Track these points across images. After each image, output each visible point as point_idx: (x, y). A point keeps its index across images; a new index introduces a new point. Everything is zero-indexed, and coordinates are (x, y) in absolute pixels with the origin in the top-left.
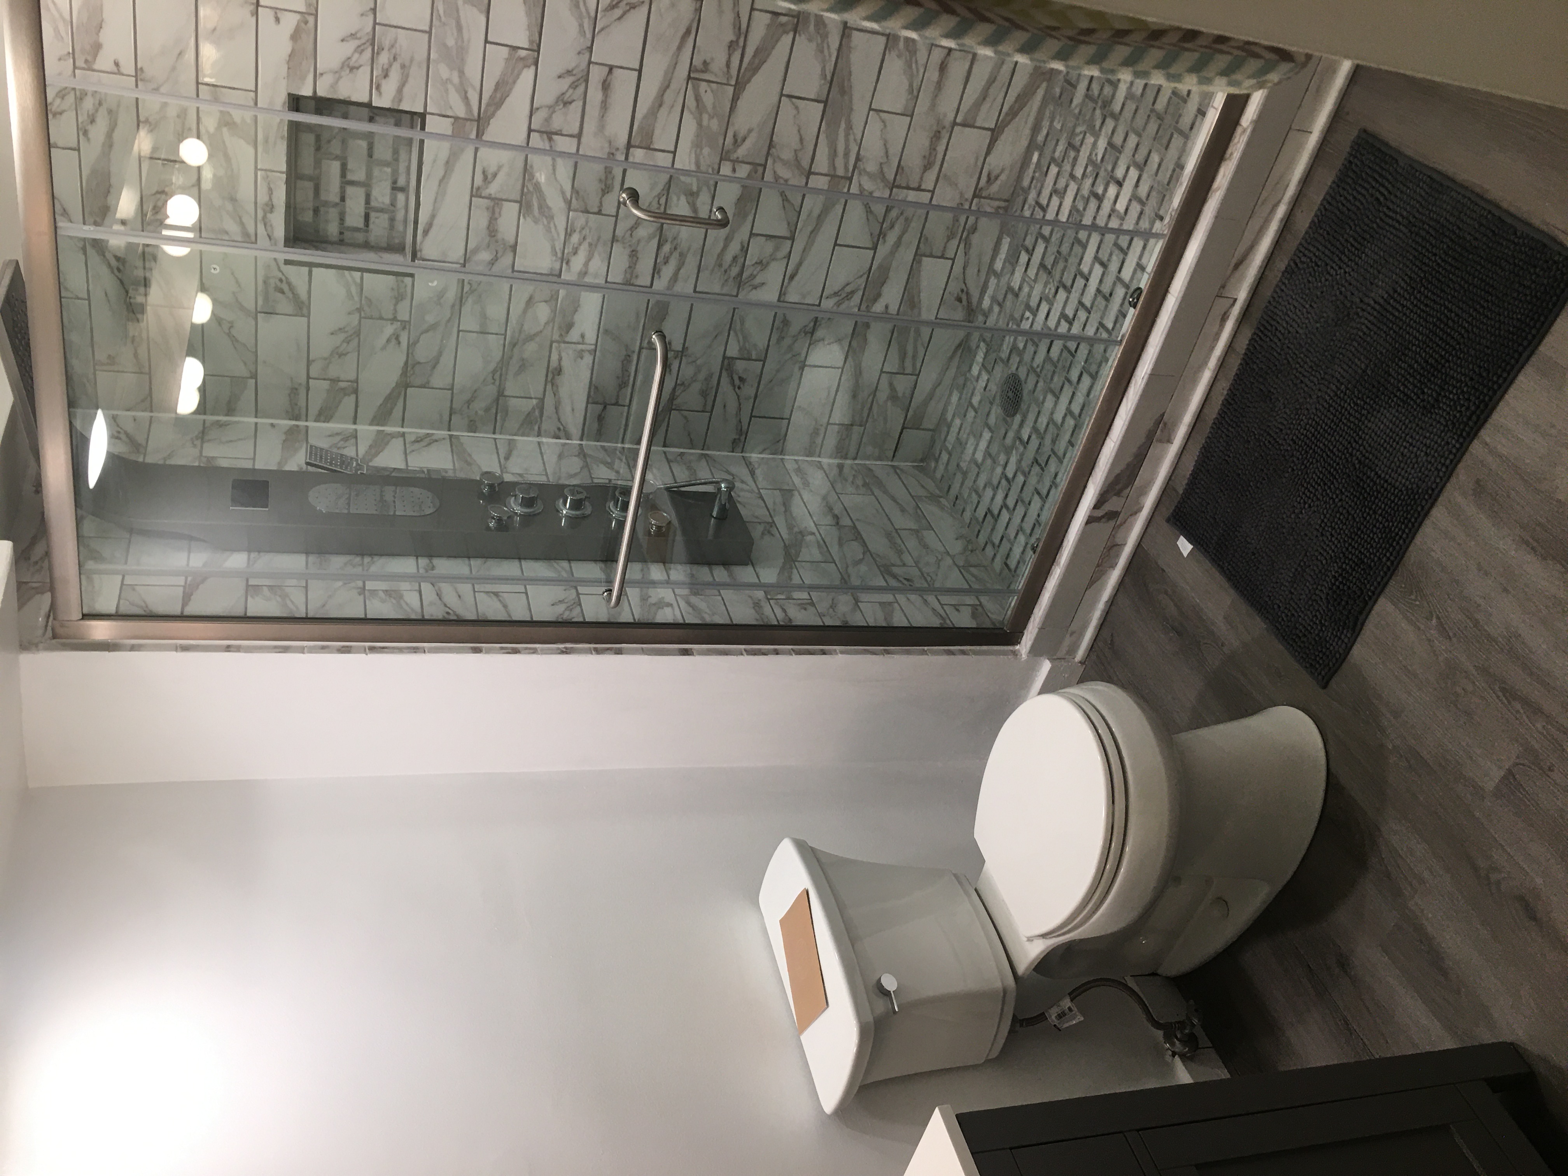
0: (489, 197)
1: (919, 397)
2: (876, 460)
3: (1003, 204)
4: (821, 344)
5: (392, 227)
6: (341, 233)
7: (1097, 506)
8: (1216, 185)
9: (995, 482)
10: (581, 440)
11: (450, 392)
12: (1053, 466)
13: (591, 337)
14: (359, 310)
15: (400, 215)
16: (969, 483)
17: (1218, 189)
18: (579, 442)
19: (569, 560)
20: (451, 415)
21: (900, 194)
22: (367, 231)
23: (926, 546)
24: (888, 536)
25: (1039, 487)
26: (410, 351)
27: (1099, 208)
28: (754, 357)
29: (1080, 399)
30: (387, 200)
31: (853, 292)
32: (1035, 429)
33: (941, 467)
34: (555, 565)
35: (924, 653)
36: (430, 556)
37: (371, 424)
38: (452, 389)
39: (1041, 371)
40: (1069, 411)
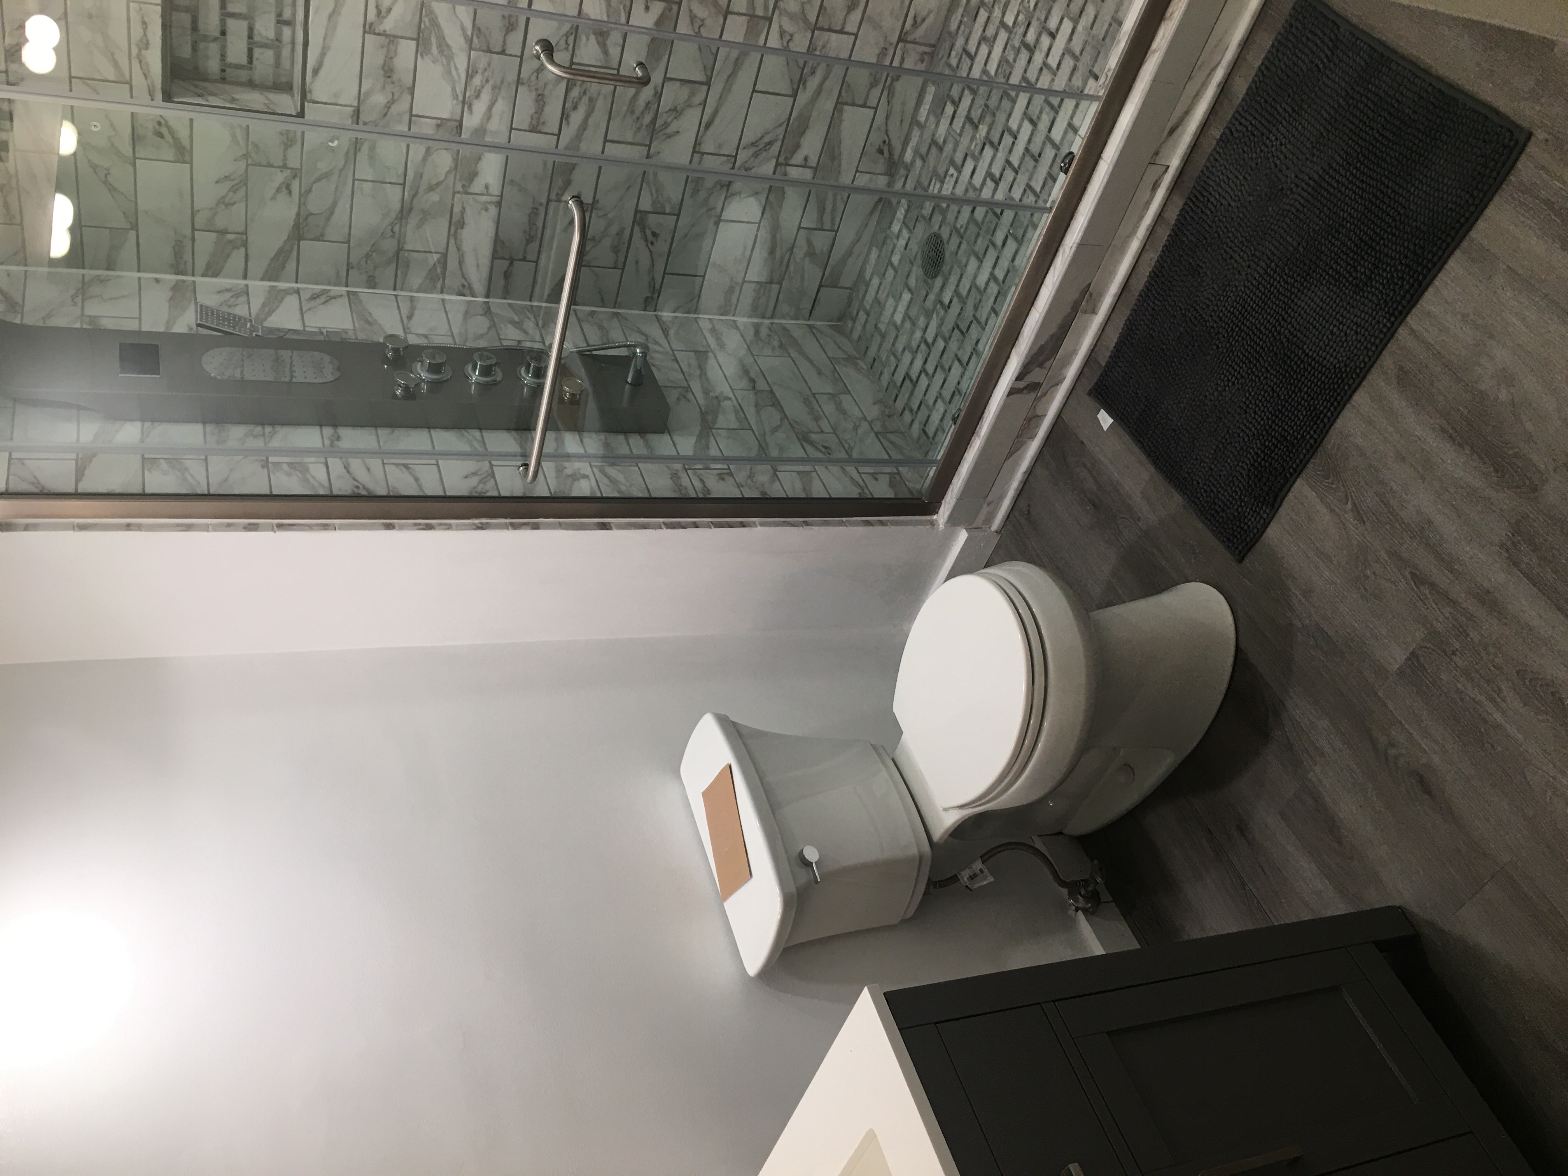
0: (384, 34)
1: (837, 254)
2: (792, 319)
3: (928, 49)
4: (737, 198)
5: (278, 63)
6: (223, 71)
7: (1020, 377)
8: (1154, 46)
9: (914, 344)
10: (487, 297)
11: (346, 245)
12: (974, 332)
13: (495, 189)
14: (246, 156)
15: (286, 52)
16: (887, 345)
17: (1155, 51)
18: (485, 300)
19: (480, 429)
20: (348, 270)
21: (822, 37)
22: (251, 69)
23: (844, 412)
24: (806, 401)
25: (960, 354)
26: (302, 201)
27: (1029, 61)
28: (667, 212)
29: (1004, 263)
30: (271, 34)
31: (770, 143)
32: (956, 292)
33: (859, 328)
34: (466, 434)
35: (842, 524)
36: (335, 426)
37: (262, 279)
38: (348, 242)
39: (965, 232)
40: (993, 277)
